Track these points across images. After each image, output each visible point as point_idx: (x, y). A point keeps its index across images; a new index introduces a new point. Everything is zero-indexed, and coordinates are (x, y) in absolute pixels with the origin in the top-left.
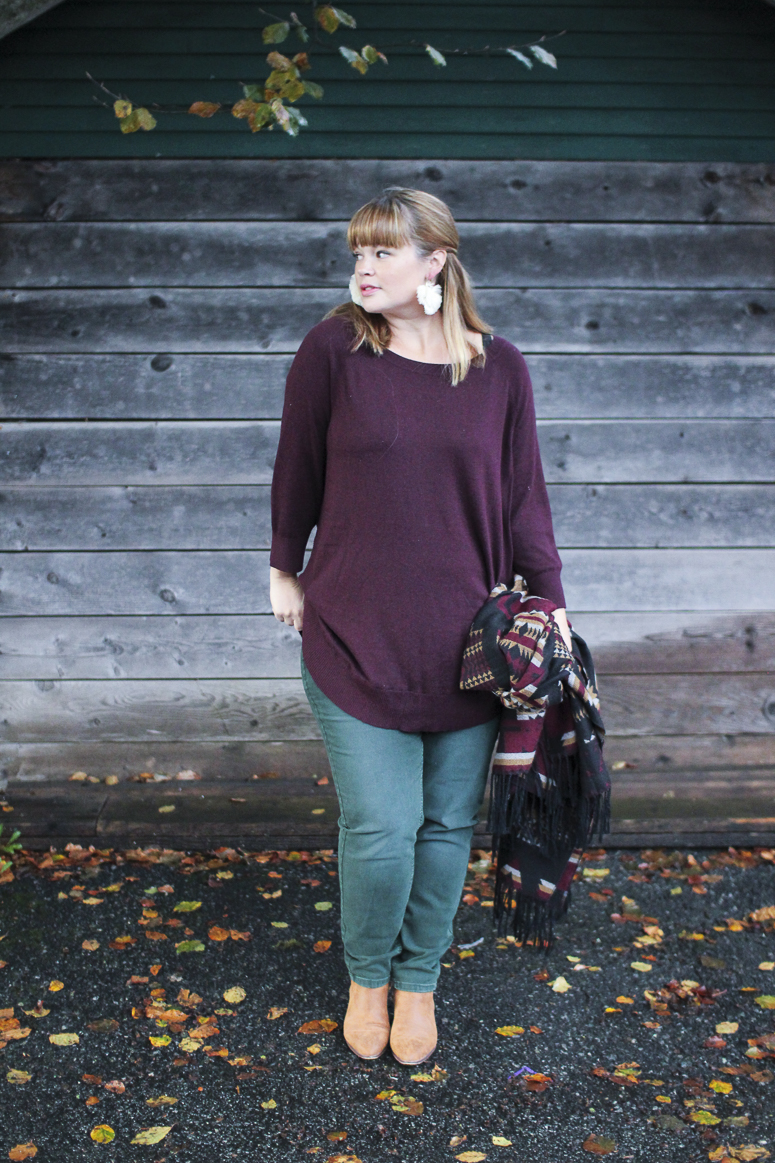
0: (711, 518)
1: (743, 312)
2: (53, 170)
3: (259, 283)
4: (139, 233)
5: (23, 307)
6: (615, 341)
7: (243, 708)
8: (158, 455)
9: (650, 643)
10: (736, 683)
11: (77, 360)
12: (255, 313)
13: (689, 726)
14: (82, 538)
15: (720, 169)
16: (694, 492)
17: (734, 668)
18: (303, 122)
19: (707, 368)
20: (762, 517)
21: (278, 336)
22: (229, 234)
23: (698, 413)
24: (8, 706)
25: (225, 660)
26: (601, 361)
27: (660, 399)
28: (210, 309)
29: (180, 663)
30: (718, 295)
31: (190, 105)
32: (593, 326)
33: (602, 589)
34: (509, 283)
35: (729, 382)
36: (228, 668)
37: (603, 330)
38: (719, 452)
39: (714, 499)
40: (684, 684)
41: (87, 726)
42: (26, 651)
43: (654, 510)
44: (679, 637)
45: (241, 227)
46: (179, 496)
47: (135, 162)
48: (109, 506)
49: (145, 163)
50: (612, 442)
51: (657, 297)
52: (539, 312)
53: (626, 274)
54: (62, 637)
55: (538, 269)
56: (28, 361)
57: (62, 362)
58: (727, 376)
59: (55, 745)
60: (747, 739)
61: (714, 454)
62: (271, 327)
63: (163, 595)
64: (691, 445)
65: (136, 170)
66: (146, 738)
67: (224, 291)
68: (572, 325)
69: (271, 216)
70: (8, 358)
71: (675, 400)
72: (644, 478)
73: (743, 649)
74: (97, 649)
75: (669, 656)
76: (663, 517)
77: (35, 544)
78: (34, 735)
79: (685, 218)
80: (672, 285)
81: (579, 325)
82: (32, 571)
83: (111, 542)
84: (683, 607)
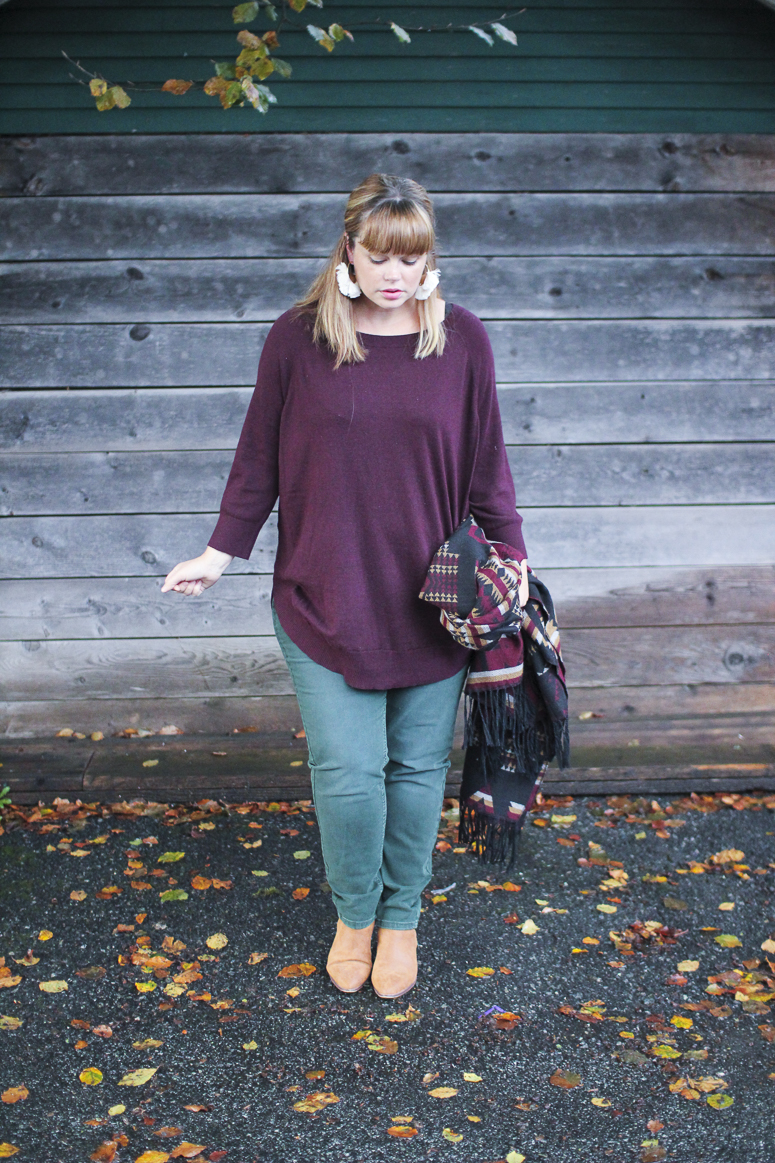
0: (672, 477)
1: (701, 278)
2: (31, 147)
3: (233, 255)
4: (116, 207)
5: (5, 280)
6: (577, 307)
7: (223, 665)
8: (138, 422)
9: (615, 597)
10: (698, 634)
11: (58, 330)
12: (230, 283)
13: (654, 678)
14: (65, 503)
15: (677, 139)
16: (655, 452)
17: (696, 621)
18: (272, 99)
19: (666, 332)
20: (720, 475)
21: (252, 306)
22: (204, 207)
23: (659, 375)
25: (205, 619)
26: (564, 326)
27: (621, 362)
28: (186, 280)
29: (162, 622)
30: (677, 261)
31: (164, 82)
32: (556, 292)
33: (567, 545)
34: (475, 252)
35: (688, 345)
36: (208, 626)
37: (566, 296)
38: (679, 413)
39: (675, 458)
40: (647, 637)
41: (73, 684)
42: (12, 612)
43: (617, 469)
44: (642, 591)
45: (215, 201)
46: (159, 461)
47: (111, 138)
48: (91, 471)
49: (121, 138)
50: (576, 404)
51: (617, 264)
52: (504, 279)
53: (587, 241)
54: (47, 598)
55: (502, 238)
56: (11, 332)
57: (43, 333)
58: (686, 340)
59: (43, 703)
60: (708, 689)
61: (674, 415)
62: (246, 296)
63: (144, 556)
64: (652, 406)
65: (113, 146)
66: (130, 695)
67: (199, 262)
68: (536, 292)
69: (243, 189)
71: (637, 363)
72: (607, 439)
73: (705, 601)
74: (81, 610)
75: (633, 609)
76: (625, 475)
77: (20, 510)
78: (21, 694)
79: (644, 188)
80: (632, 253)
81: (543, 292)
82: (18, 536)
83: (94, 507)
84: (646, 562)
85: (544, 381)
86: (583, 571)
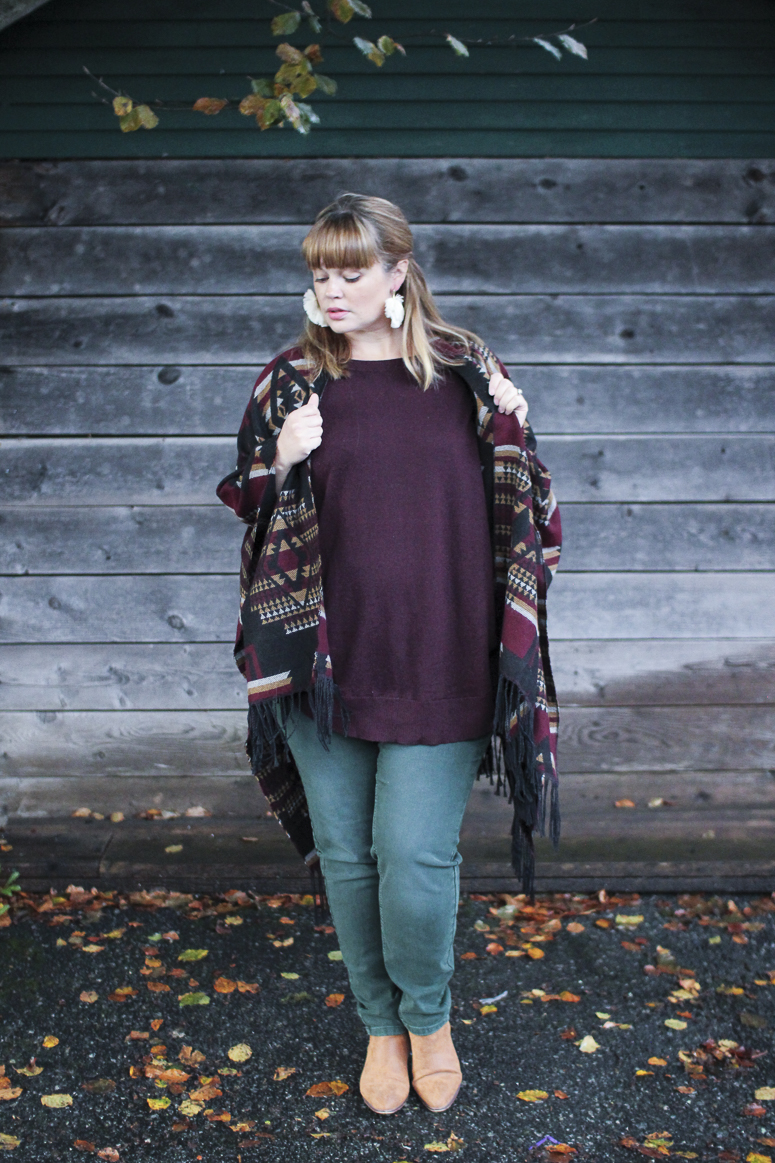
0: (755, 540)
2: (54, 172)
3: (272, 290)
4: (144, 237)
5: (23, 317)
6: (652, 351)
8: (166, 474)
9: (690, 672)
11: (81, 372)
12: (268, 322)
13: (730, 761)
14: (85, 561)
15: (764, 166)
16: (736, 512)
18: (314, 119)
19: (750, 379)
22: (241, 239)
23: (741, 428)
24: (8, 738)
25: (236, 691)
26: (636, 372)
27: (700, 413)
28: (219, 318)
29: (190, 693)
30: (762, 301)
31: (194, 102)
32: (628, 334)
33: (638, 615)
34: (538, 290)
36: (240, 698)
37: (639, 339)
38: (763, 469)
39: (758, 519)
40: (725, 717)
41: (91, 759)
42: (25, 680)
43: (694, 531)
44: (720, 666)
45: (253, 231)
46: (188, 516)
47: (141, 162)
48: (114, 527)
49: (150, 163)
50: (649, 459)
51: (696, 304)
52: (570, 319)
53: (663, 279)
54: (65, 664)
55: (569, 274)
56: (28, 374)
57: (64, 375)
58: (772, 388)
59: (58, 780)
61: (758, 472)
62: (285, 337)
63: (171, 621)
64: (733, 461)
65: (142, 171)
66: (153, 773)
67: (235, 298)
68: (606, 333)
69: (286, 219)
70: (6, 371)
71: (717, 414)
72: (683, 497)
74: (102, 679)
75: (709, 686)
76: (703, 538)
77: (36, 567)
78: (35, 769)
79: (726, 219)
80: (713, 291)
81: (613, 333)
82: (33, 596)
83: (116, 566)
84: (724, 633)
85: (614, 433)
86: (654, 643)
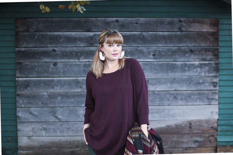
0: (181, 99)
1: (188, 52)
2: (31, 21)
3: (77, 46)
4: (50, 35)
5: (24, 51)
6: (159, 59)
7: (74, 143)
8: (55, 85)
9: (167, 127)
10: (187, 136)
11: (36, 64)
12: (77, 53)
13: (177, 146)
14: (37, 104)
15: (182, 19)
16: (177, 93)
17: (187, 132)
18: (85, 10)
19: (180, 65)
20: (193, 98)
21: (82, 58)
22: (71, 35)
23: (178, 75)
24: (21, 142)
25: (70, 132)
26: (156, 63)
27: (169, 72)
28: (66, 52)
29: (60, 132)
30: (182, 48)
32: (154, 55)
33: (156, 115)
34: (135, 46)
35: (185, 68)
36: (71, 133)
37: (156, 56)
38: (183, 83)
39: (182, 94)
40: (175, 136)
41: (39, 147)
42: (24, 130)
43: (168, 97)
44: (174, 126)
45: (73, 33)
46: (59, 95)
47: (49, 19)
48: (43, 97)
49: (52, 19)
50: (158, 82)
51: (168, 49)
52: (141, 52)
53: (161, 43)
54: (33, 126)
55: (141, 42)
56: (25, 64)
57: (33, 64)
58: (185, 66)
59: (32, 151)
60: (190, 149)
61: (182, 84)
62: (80, 56)
63: (56, 117)
64: (176, 82)
65: (50, 20)
66: (52, 150)
67: (70, 47)
68: (149, 55)
69: (80, 31)
70: (20, 63)
71: (173, 72)
72: (166, 90)
73: (189, 128)
74: (41, 129)
75: (172, 130)
76: (170, 98)
77: (27, 105)
78: (26, 149)
79: (175, 30)
80: (172, 46)
81: (151, 55)
82: (26, 112)
83: (44, 105)
84: (175, 119)
85: (151, 76)
86: (160, 121)
